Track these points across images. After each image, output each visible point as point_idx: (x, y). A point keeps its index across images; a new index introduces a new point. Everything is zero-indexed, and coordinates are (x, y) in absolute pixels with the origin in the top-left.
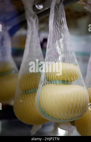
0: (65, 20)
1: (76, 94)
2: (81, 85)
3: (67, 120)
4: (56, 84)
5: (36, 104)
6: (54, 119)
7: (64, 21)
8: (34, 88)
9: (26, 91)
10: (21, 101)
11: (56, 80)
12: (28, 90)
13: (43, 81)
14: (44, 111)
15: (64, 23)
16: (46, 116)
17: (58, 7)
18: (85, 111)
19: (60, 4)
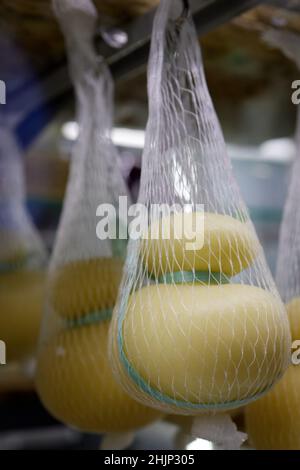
0: (200, 73)
1: (245, 310)
2: (263, 287)
3: (220, 403)
4: (178, 283)
5: (110, 353)
6: (175, 402)
7: (196, 75)
8: (103, 306)
9: (75, 319)
10: (61, 351)
11: (176, 270)
12: (84, 315)
13: (135, 273)
14: (141, 375)
15: (197, 82)
16: (148, 392)
17: (178, 33)
18: (280, 374)
19: (182, 22)
